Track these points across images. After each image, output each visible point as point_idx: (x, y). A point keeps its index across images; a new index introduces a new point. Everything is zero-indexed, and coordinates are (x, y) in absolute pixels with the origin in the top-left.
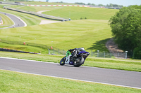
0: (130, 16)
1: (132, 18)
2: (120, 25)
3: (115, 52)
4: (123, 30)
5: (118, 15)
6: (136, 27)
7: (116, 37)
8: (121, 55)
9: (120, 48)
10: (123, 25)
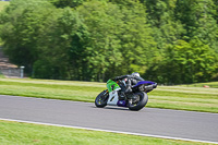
0: (26, 11)
1: (30, 14)
2: (11, 26)
3: (5, 69)
4: (17, 33)
5: (8, 10)
6: (37, 29)
7: (5, 45)
8: (14, 73)
9: (12, 62)
10: (17, 26)
